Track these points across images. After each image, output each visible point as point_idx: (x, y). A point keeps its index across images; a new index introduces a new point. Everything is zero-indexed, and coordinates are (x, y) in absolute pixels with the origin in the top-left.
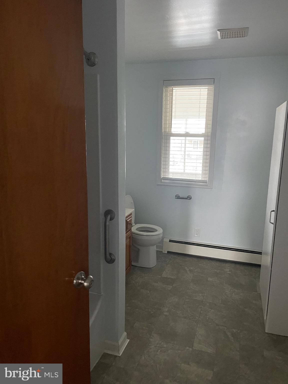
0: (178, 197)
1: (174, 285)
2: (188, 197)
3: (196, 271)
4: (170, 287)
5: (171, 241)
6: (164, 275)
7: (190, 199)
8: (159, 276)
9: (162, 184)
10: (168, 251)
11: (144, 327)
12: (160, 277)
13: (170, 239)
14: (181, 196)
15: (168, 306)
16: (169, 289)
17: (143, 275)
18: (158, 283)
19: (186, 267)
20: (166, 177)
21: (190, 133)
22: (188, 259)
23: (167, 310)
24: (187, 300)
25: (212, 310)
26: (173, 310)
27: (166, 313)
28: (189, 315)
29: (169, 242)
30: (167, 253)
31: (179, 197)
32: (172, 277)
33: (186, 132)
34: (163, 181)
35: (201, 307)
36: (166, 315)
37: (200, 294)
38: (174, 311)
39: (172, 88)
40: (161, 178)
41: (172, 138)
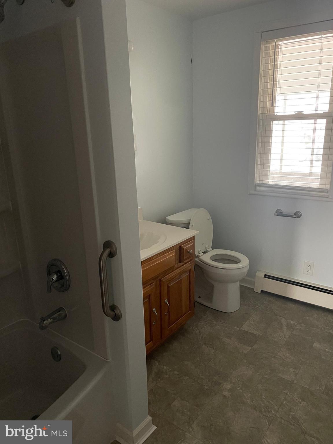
0: (279, 214)
1: (254, 347)
2: (295, 214)
3: (297, 327)
4: (247, 349)
5: (266, 276)
6: (245, 327)
7: (299, 216)
8: (237, 327)
9: (256, 193)
10: (261, 290)
11: (185, 411)
12: (238, 329)
13: (266, 274)
14: (285, 211)
15: (234, 381)
16: (245, 352)
17: (215, 322)
18: (232, 338)
19: (283, 319)
20: (264, 182)
21: (305, 113)
22: (290, 305)
23: (229, 386)
24: (267, 376)
25: (304, 403)
26: (239, 390)
27: (226, 393)
28: (262, 404)
29: (264, 277)
30: (260, 293)
31: (282, 212)
32: (256, 333)
33: (296, 113)
34: (258, 188)
35: (287, 394)
36: (225, 397)
37: (292, 370)
38: (241, 391)
39: (275, 43)
40: (256, 185)
41: (274, 122)
